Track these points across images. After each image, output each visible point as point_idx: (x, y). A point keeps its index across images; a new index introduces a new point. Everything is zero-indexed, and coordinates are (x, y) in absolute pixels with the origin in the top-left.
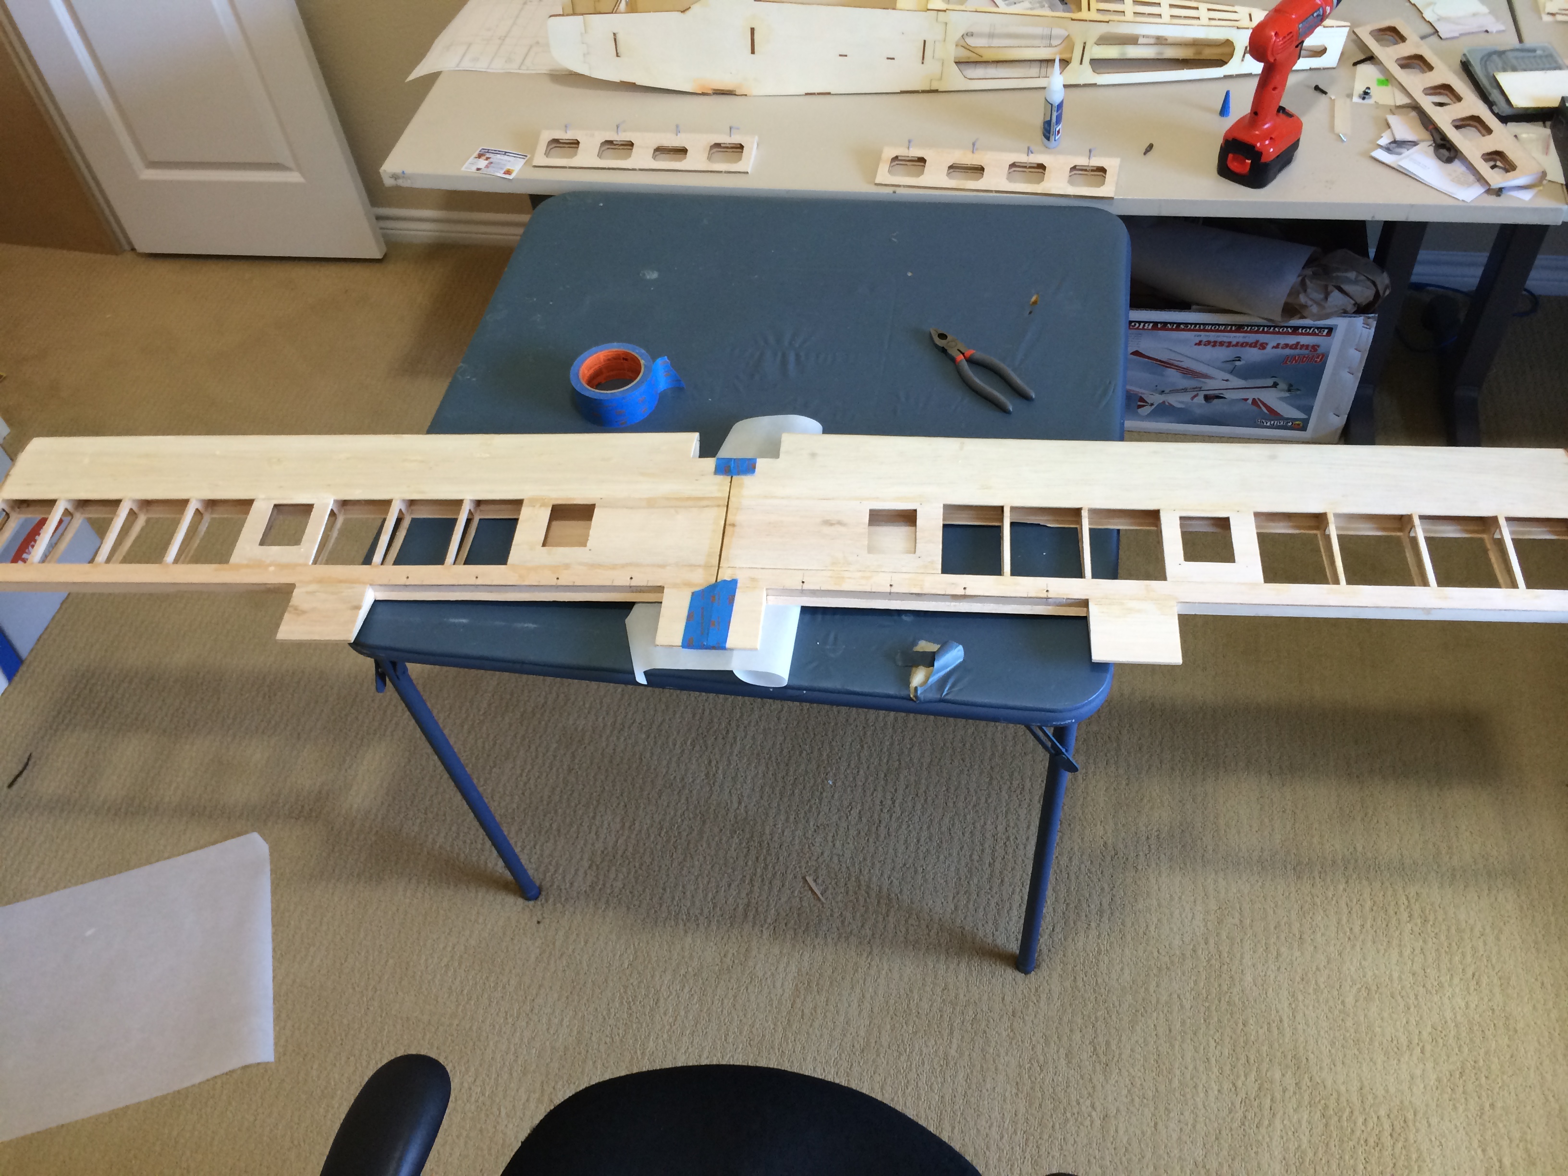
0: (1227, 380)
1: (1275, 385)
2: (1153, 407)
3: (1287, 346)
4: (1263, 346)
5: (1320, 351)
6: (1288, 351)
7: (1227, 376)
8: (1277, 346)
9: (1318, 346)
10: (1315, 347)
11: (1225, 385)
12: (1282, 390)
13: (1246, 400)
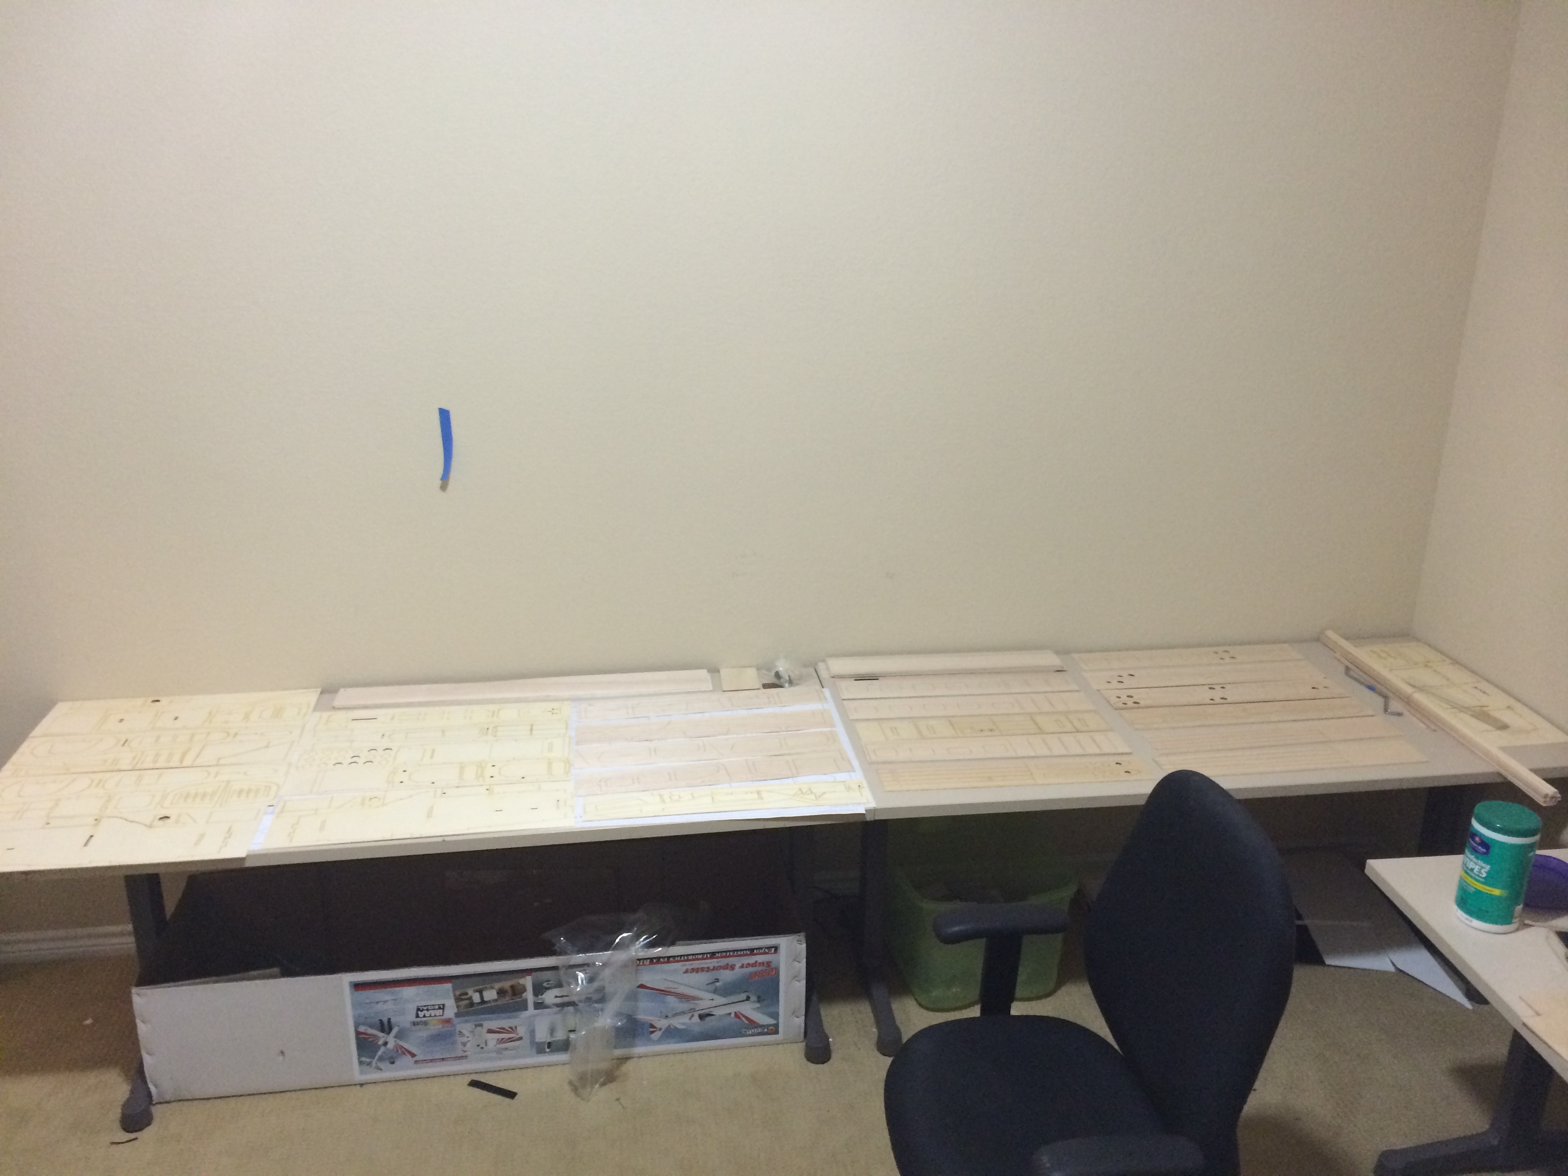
0: (712, 1000)
1: (748, 998)
2: (662, 1031)
3: (749, 965)
4: (732, 967)
5: (773, 966)
6: (750, 969)
7: (711, 996)
8: (742, 967)
9: (771, 962)
10: (768, 964)
11: (714, 1003)
12: (754, 1002)
13: (730, 1014)
